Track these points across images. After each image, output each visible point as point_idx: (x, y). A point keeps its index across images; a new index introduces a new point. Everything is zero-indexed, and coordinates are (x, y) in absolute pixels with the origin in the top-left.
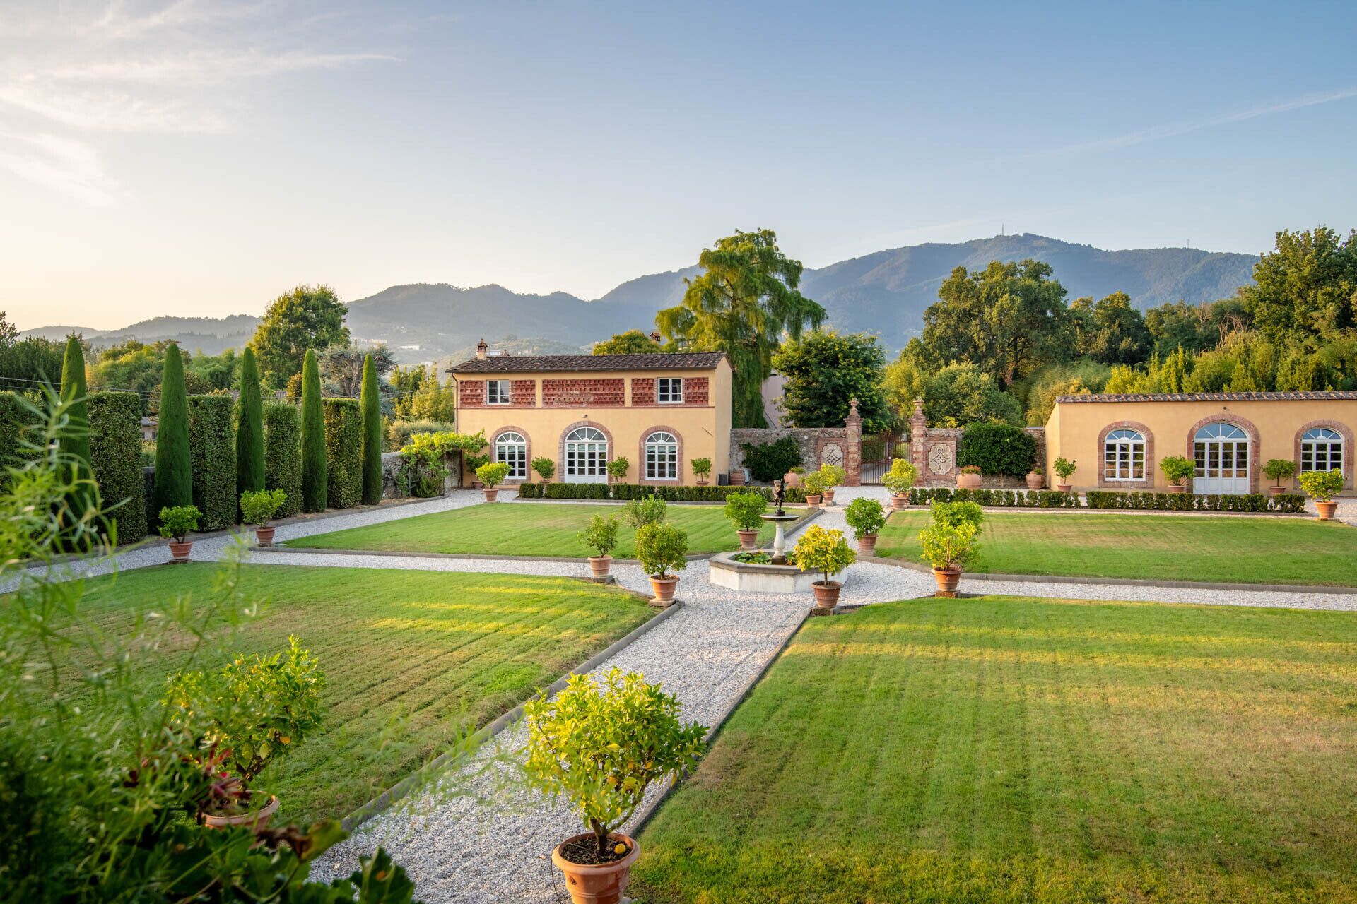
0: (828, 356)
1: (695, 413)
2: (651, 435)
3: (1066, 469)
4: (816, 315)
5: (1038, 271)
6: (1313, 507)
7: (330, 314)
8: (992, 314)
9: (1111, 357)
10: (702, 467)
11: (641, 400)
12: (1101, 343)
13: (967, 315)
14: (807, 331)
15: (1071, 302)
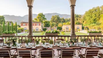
0: (47, 22)
1: (40, 26)
2: (36, 28)
3: (64, 30)
4: (46, 19)
5: (58, 16)
6: (78, 31)
7: (3, 18)
8: (55, 19)
9: (63, 22)
10: (40, 30)
11: (36, 25)
12: (62, 21)
13: (54, 19)
14: (45, 20)
15: (60, 18)
